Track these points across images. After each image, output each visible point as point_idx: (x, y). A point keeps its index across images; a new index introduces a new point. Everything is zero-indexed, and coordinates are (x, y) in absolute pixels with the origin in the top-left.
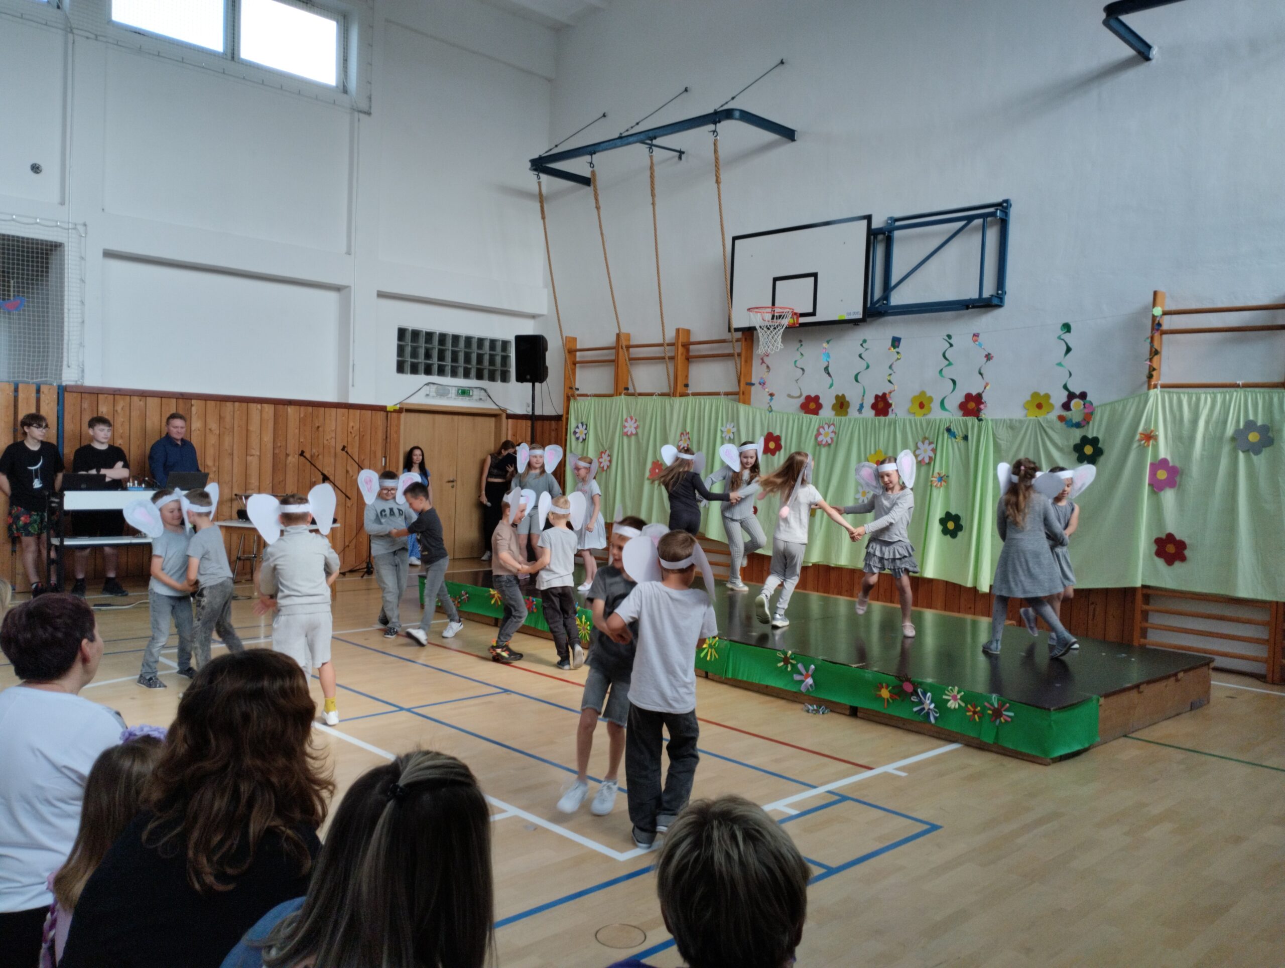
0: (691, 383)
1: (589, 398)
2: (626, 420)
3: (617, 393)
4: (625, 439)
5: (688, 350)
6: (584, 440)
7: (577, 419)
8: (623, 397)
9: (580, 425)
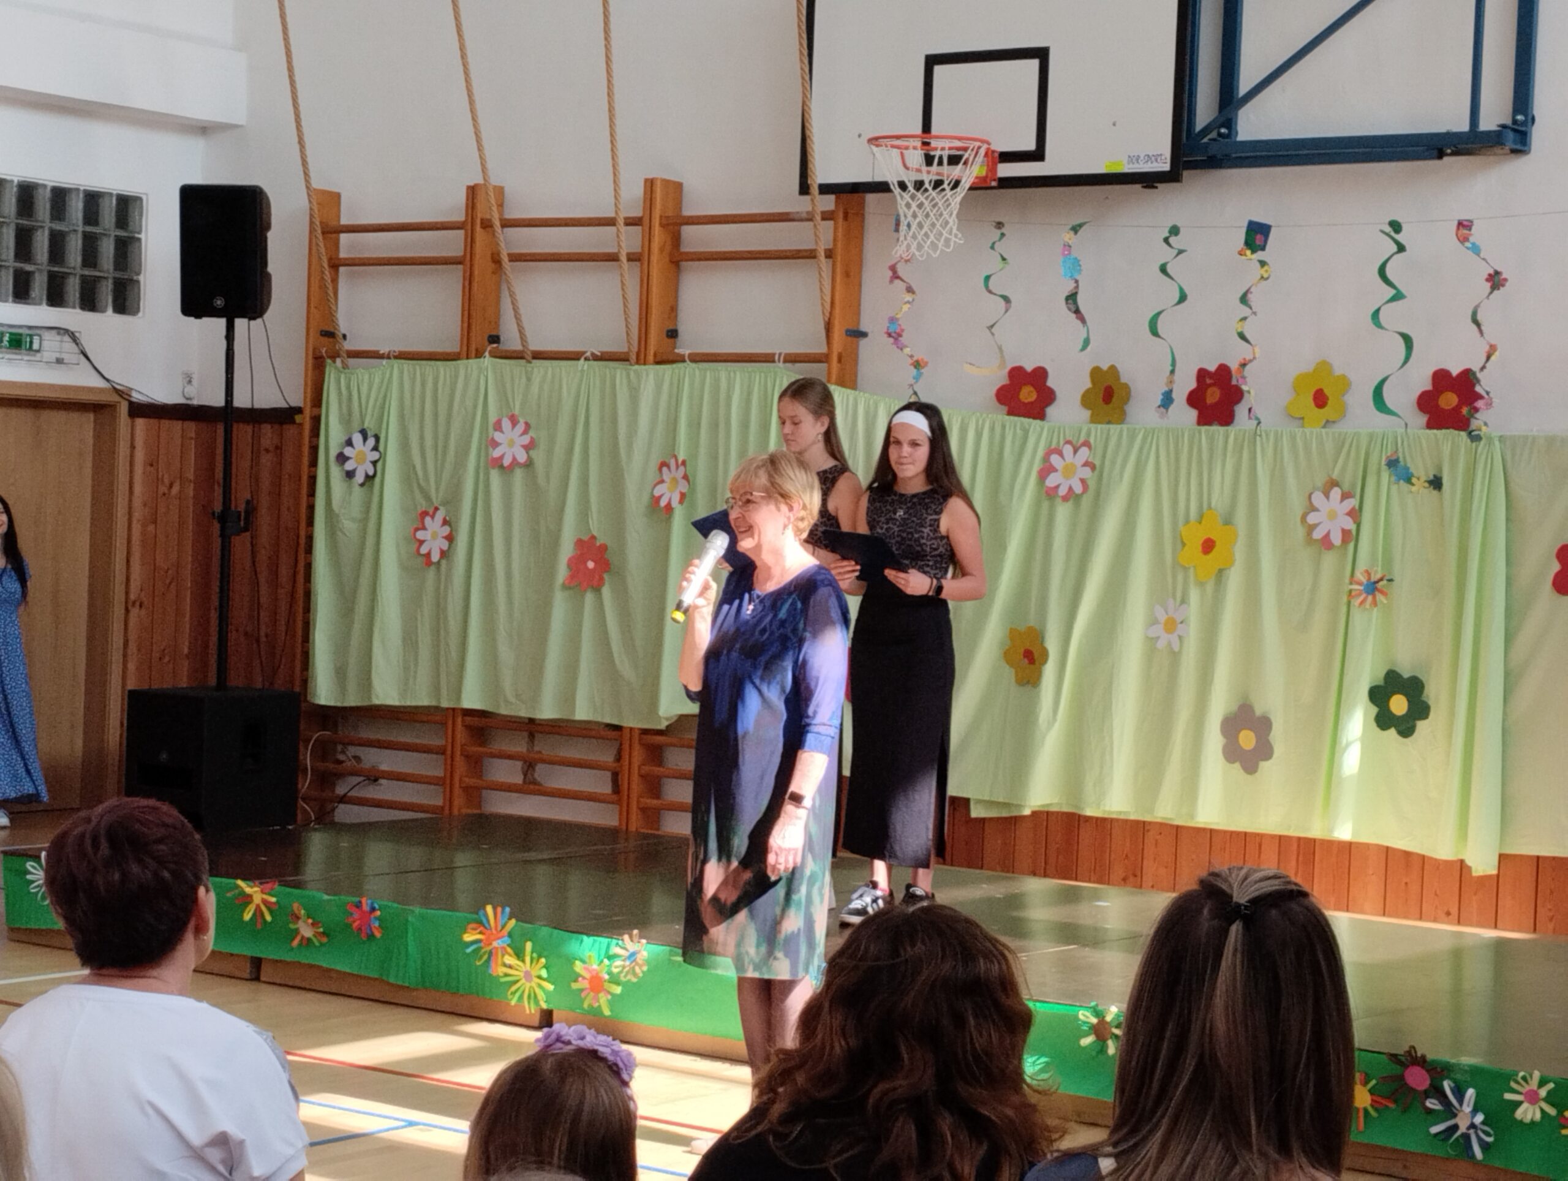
0: (687, 326)
1: (384, 362)
2: (498, 426)
3: (469, 350)
4: (495, 475)
5: (676, 240)
6: (370, 478)
7: (346, 420)
8: (487, 361)
9: (357, 438)
